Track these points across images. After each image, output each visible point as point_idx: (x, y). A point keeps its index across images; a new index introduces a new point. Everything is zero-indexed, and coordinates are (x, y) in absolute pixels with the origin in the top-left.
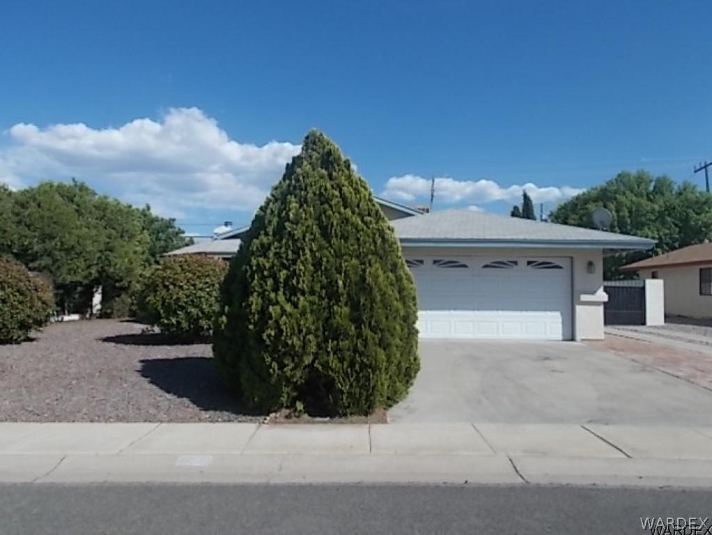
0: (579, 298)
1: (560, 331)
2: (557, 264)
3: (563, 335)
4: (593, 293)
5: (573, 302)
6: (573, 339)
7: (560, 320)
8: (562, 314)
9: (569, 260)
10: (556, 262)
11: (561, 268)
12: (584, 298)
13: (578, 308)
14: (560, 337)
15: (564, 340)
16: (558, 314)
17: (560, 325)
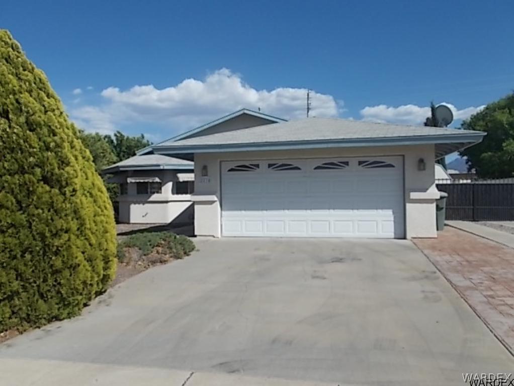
0: (409, 196)
1: (393, 230)
2: (389, 163)
3: (395, 233)
4: (425, 190)
5: (405, 199)
6: (405, 238)
7: (392, 218)
8: (394, 213)
9: (401, 158)
10: (388, 161)
11: (393, 166)
12: (414, 195)
13: (409, 206)
14: (392, 235)
15: (395, 238)
16: (389, 213)
17: (392, 223)
